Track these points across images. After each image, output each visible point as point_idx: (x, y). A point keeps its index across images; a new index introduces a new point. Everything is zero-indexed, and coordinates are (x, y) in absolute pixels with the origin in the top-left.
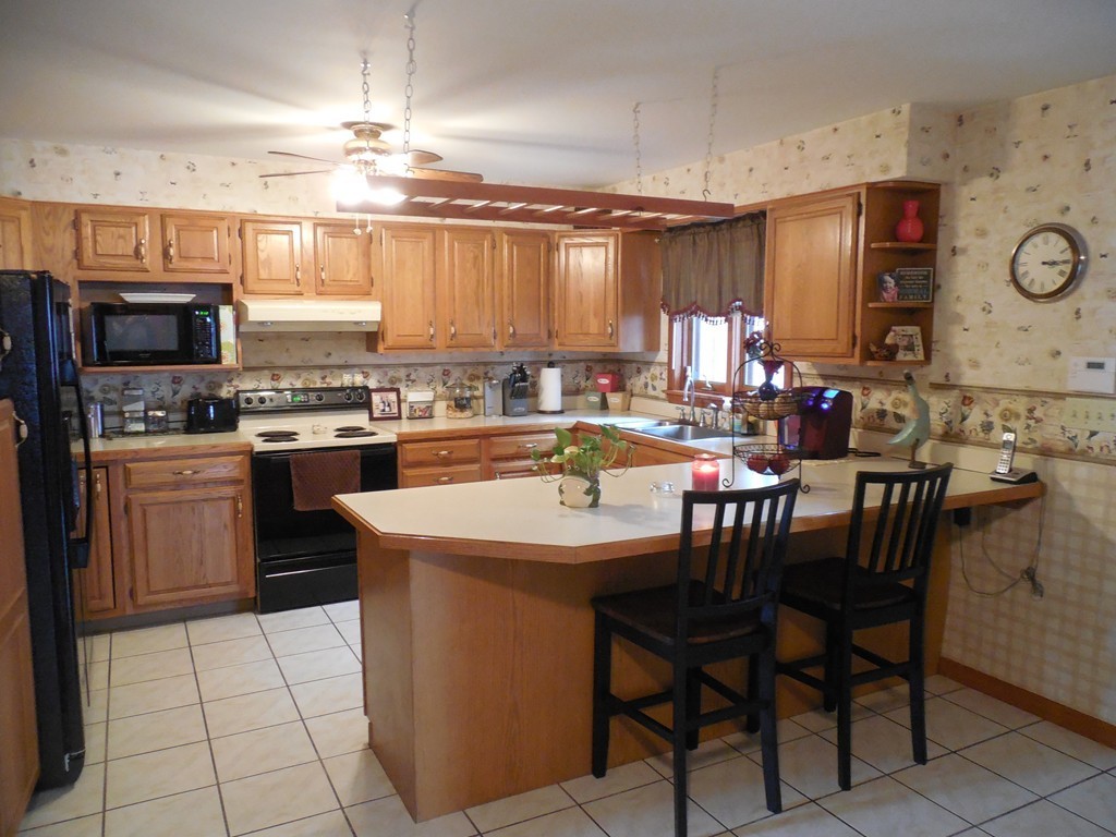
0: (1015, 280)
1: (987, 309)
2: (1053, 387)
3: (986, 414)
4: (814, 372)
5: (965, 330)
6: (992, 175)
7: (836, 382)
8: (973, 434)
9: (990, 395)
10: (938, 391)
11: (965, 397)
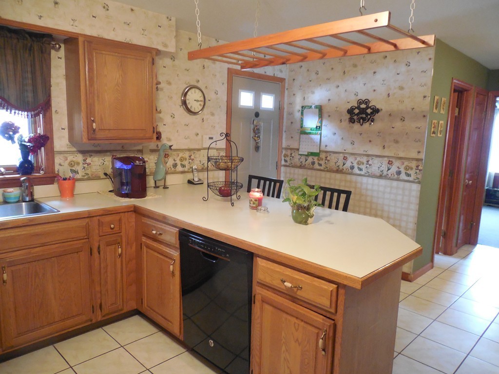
0: (184, 103)
1: (173, 116)
2: (197, 147)
3: (174, 160)
4: (74, 149)
5: (164, 125)
6: (172, 59)
7: (92, 154)
8: (170, 169)
9: (176, 152)
10: (154, 153)
11: (166, 154)
